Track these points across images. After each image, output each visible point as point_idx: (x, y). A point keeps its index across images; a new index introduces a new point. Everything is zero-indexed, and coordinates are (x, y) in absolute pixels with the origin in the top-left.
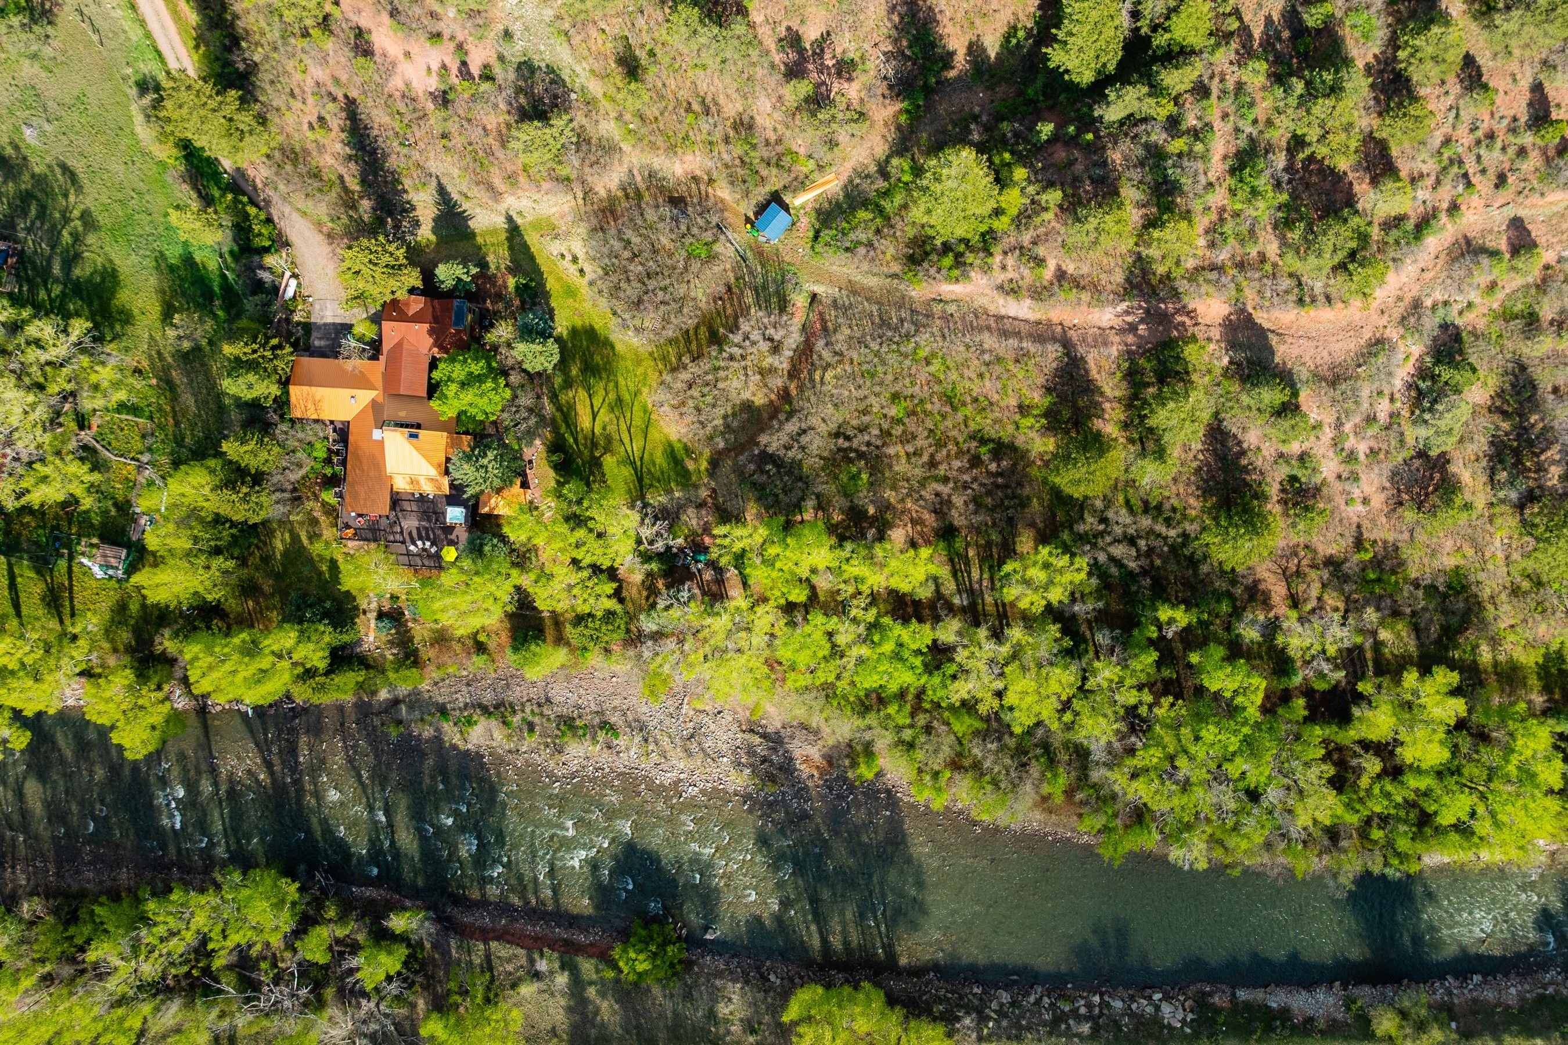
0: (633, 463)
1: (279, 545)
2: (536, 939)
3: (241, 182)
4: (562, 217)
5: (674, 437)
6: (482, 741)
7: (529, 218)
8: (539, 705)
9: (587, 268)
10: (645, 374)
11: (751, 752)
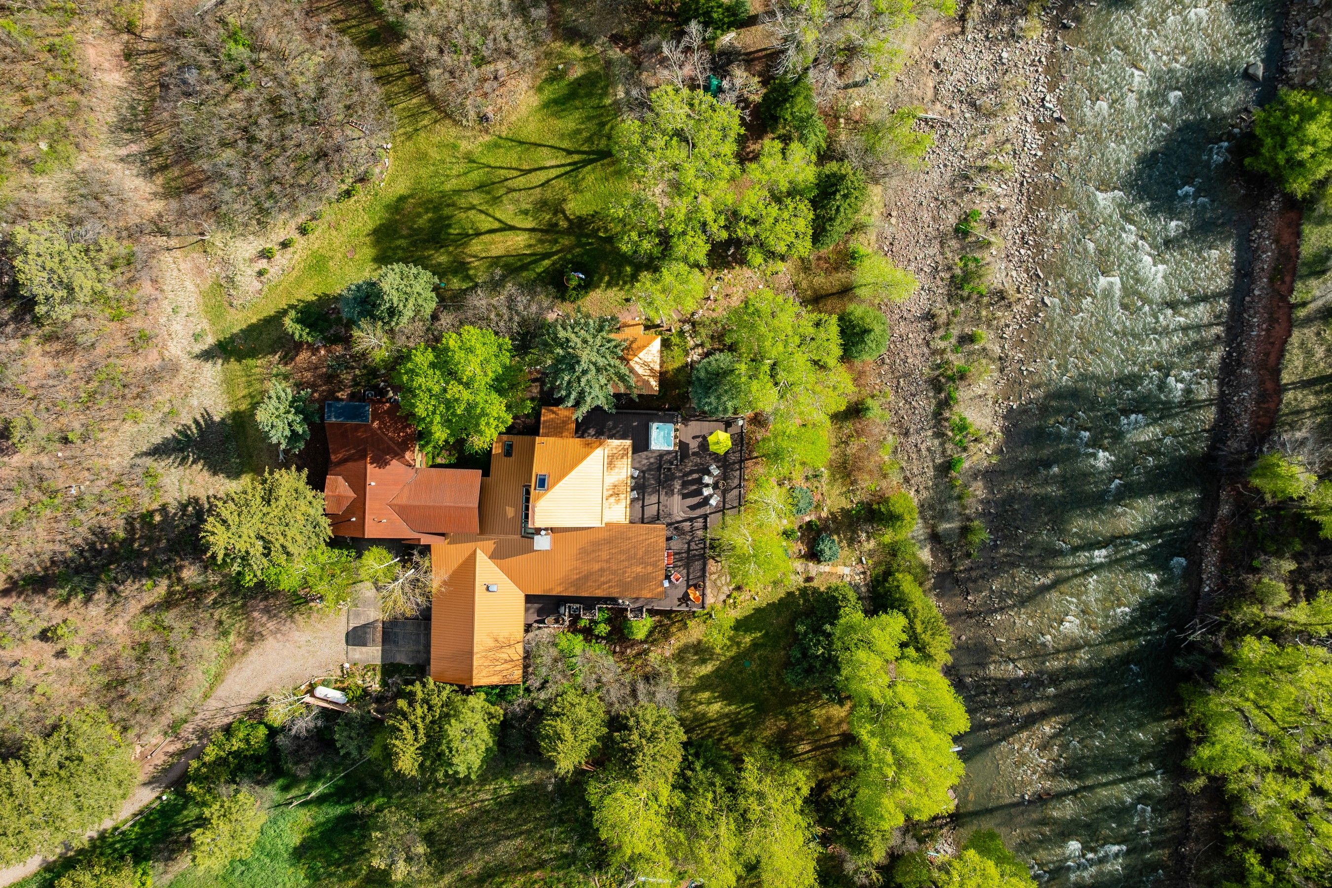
0: (577, 167)
1: (716, 707)
2: (1272, 320)
3: (174, 775)
4: (200, 272)
5: (535, 100)
6: (987, 411)
7: (205, 324)
8: (934, 328)
9: (282, 235)
10: (440, 146)
11: (995, 18)
